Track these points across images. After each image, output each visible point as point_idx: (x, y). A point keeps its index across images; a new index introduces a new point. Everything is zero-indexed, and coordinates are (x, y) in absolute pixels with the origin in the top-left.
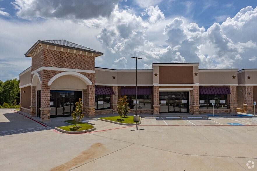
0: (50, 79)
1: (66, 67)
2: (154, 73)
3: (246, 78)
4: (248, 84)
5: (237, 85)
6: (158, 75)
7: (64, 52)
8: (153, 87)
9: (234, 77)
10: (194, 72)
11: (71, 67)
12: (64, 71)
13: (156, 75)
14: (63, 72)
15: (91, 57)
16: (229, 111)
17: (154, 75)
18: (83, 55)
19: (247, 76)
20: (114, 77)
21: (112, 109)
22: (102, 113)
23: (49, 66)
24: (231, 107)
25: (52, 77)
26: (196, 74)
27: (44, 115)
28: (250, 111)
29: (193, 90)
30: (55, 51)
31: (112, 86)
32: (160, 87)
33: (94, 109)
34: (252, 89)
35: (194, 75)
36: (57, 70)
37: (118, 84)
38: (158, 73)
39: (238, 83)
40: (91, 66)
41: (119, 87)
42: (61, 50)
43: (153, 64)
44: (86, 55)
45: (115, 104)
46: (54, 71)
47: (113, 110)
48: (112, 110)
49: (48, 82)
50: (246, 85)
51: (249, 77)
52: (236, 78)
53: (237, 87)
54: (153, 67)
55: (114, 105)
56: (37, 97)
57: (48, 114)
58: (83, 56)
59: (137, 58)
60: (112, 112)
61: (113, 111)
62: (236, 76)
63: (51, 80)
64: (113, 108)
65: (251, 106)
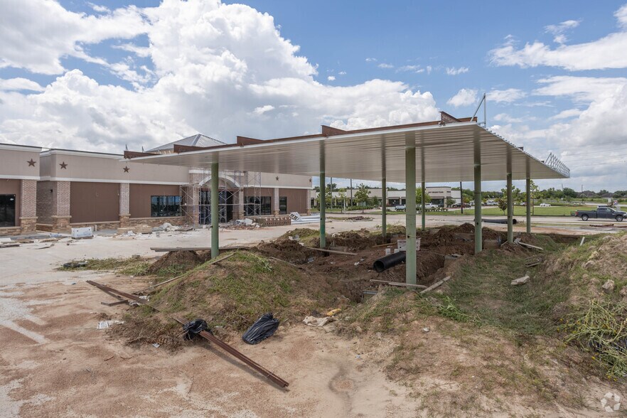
3: (58, 167)
4: (62, 177)
5: (38, 178)
9: (32, 163)
16: (18, 230)
19: (58, 162)
24: (23, 222)
34: (69, 186)
50: (57, 179)
51: (63, 166)
52: (37, 165)
53: (38, 182)
62: (37, 160)
65: (67, 219)
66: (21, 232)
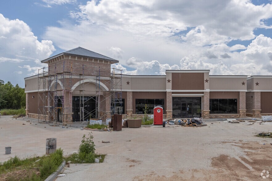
2: (167, 79)
3: (255, 85)
5: (246, 91)
6: (171, 82)
7: (84, 62)
8: (166, 92)
9: (243, 84)
10: (205, 79)
13: (169, 81)
15: (107, 64)
16: (238, 115)
17: (167, 82)
18: (100, 63)
19: (255, 82)
20: (128, 83)
21: (126, 114)
24: (240, 112)
26: (207, 81)
27: (68, 119)
28: (258, 116)
29: (204, 96)
32: (173, 93)
33: (110, 114)
34: (260, 94)
35: (205, 81)
36: (78, 78)
37: (132, 89)
38: (171, 79)
39: (247, 89)
40: (108, 73)
41: (133, 92)
42: (81, 60)
43: (166, 70)
44: (103, 63)
46: (75, 79)
49: (70, 89)
50: (254, 91)
51: (257, 84)
52: (246, 84)
53: (246, 93)
54: (166, 73)
55: (128, 110)
57: (71, 117)
60: (126, 117)
62: (246, 82)
64: (128, 113)
65: (259, 111)
66: (240, 116)
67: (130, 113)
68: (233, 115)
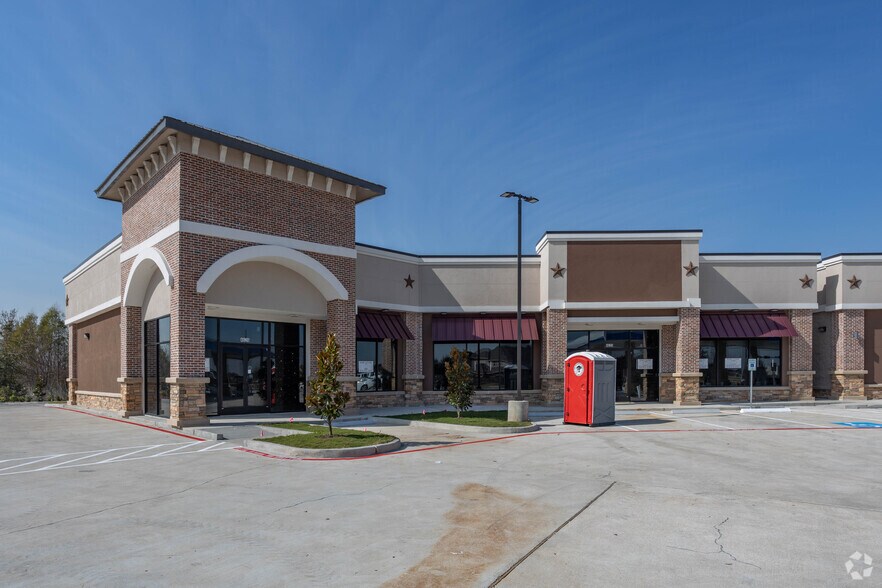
0: (205, 269)
1: (259, 229)
2: (552, 265)
4: (851, 302)
5: (815, 306)
6: (565, 273)
7: (253, 175)
9: (806, 282)
10: (685, 263)
11: (276, 231)
12: (255, 244)
13: (558, 271)
14: (250, 244)
15: (343, 199)
16: (785, 392)
17: (551, 273)
18: (318, 189)
20: (409, 282)
21: (404, 389)
22: (370, 403)
23: (200, 221)
24: (794, 379)
25: (212, 262)
27: (186, 403)
28: (855, 393)
29: (678, 323)
30: (221, 165)
31: (404, 313)
32: (571, 313)
34: (862, 318)
35: (684, 272)
36: (230, 238)
37: (421, 304)
38: (564, 264)
39: (819, 302)
40: (344, 232)
41: (424, 314)
42: (243, 165)
43: (547, 233)
44: (328, 190)
45: (412, 373)
46: (218, 240)
47: (406, 392)
48: (403, 393)
49: (197, 279)
50: (837, 308)
51: (854, 283)
53: (815, 313)
55: (408, 376)
56: (146, 343)
57: (199, 397)
58: (317, 193)
59: (520, 196)
60: (401, 400)
61: (405, 399)
63: (207, 271)
64: (407, 386)
65: (858, 376)
66: (790, 394)
67: (415, 387)
68: (767, 391)
